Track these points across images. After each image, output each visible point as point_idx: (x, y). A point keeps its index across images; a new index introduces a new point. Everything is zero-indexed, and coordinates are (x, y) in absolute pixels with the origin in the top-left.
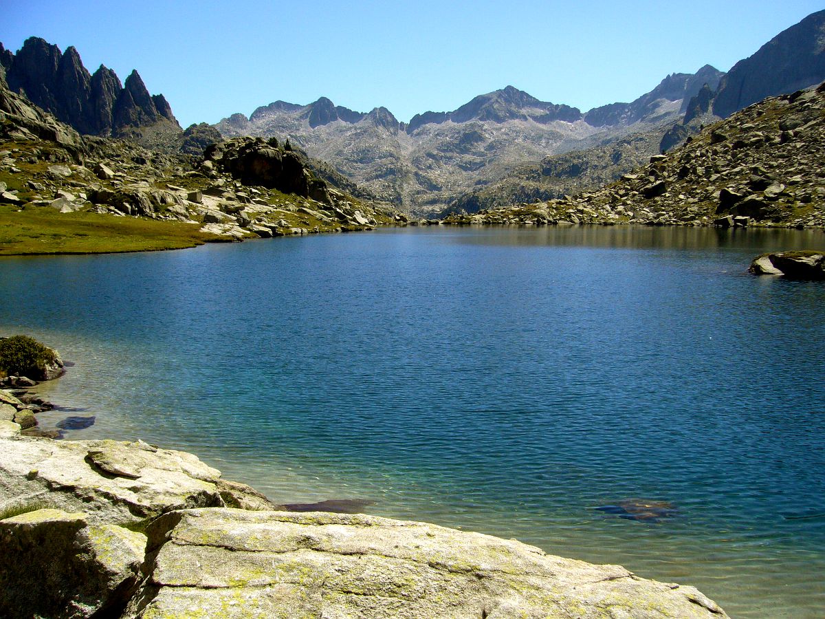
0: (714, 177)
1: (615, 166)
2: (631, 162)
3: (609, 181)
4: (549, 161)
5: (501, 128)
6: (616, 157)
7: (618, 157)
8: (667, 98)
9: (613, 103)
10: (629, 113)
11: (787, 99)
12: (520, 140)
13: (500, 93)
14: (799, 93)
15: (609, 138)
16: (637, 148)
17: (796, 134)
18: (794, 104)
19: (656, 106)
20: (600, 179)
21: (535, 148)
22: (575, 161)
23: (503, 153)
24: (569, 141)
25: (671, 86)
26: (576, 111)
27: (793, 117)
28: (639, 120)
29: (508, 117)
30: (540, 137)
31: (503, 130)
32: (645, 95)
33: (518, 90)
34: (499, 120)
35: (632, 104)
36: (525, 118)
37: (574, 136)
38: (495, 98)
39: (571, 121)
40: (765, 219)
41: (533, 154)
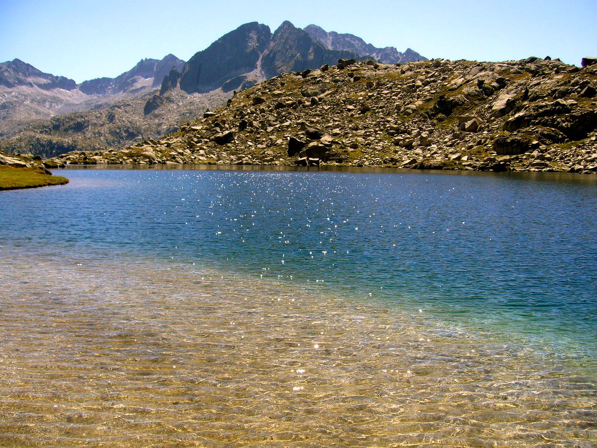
0: (270, 129)
1: (111, 124)
2: (124, 121)
3: (107, 135)
4: (58, 119)
5: (12, 92)
6: (111, 118)
7: (112, 118)
8: (142, 76)
9: (101, 78)
10: (114, 86)
11: (301, 75)
12: (29, 102)
13: (9, 64)
14: (308, 72)
15: (99, 103)
16: (126, 112)
17: (320, 99)
18: (308, 78)
19: (134, 81)
20: (100, 134)
21: (40, 109)
22: (79, 120)
23: (14, 112)
24: (68, 105)
25: (144, 67)
26: (72, 82)
27: (311, 87)
28: (122, 91)
29: (17, 84)
30: (45, 101)
31: (13, 94)
32: (125, 73)
33: (24, 63)
34: (10, 85)
35: (116, 79)
36: (31, 85)
37: (71, 100)
38: (5, 67)
39: (69, 90)
40: (330, 160)
41: (40, 113)
